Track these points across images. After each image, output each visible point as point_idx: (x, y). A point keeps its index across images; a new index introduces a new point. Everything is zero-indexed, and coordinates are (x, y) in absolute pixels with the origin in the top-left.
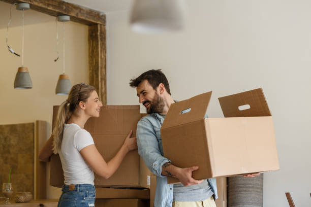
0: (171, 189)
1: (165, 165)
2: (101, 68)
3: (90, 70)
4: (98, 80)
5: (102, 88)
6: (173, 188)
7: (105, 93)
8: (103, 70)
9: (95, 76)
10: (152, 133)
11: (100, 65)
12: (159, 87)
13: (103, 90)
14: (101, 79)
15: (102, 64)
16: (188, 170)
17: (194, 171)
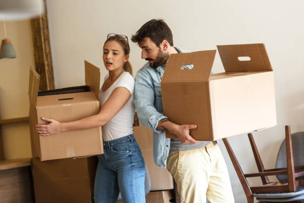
0: (167, 146)
1: (162, 121)
2: (43, 29)
3: (32, 31)
4: (41, 41)
5: (46, 49)
6: (169, 145)
7: (50, 53)
8: (46, 30)
9: (38, 37)
10: (150, 85)
11: (41, 26)
12: (163, 43)
13: (48, 50)
14: (45, 40)
15: (43, 24)
16: (185, 128)
17: (192, 129)
